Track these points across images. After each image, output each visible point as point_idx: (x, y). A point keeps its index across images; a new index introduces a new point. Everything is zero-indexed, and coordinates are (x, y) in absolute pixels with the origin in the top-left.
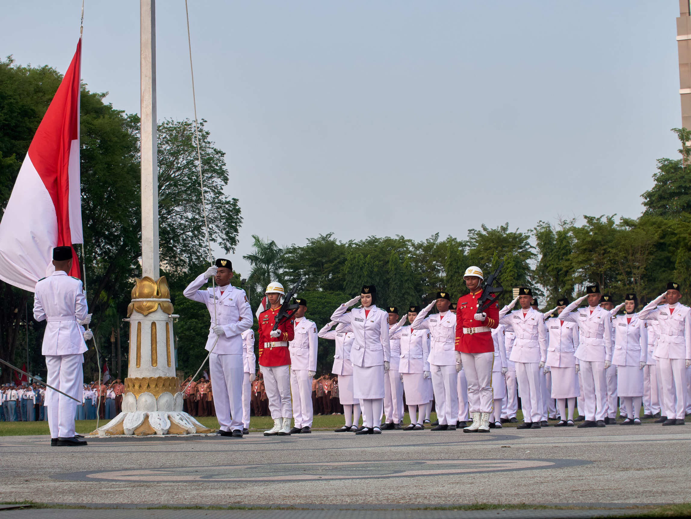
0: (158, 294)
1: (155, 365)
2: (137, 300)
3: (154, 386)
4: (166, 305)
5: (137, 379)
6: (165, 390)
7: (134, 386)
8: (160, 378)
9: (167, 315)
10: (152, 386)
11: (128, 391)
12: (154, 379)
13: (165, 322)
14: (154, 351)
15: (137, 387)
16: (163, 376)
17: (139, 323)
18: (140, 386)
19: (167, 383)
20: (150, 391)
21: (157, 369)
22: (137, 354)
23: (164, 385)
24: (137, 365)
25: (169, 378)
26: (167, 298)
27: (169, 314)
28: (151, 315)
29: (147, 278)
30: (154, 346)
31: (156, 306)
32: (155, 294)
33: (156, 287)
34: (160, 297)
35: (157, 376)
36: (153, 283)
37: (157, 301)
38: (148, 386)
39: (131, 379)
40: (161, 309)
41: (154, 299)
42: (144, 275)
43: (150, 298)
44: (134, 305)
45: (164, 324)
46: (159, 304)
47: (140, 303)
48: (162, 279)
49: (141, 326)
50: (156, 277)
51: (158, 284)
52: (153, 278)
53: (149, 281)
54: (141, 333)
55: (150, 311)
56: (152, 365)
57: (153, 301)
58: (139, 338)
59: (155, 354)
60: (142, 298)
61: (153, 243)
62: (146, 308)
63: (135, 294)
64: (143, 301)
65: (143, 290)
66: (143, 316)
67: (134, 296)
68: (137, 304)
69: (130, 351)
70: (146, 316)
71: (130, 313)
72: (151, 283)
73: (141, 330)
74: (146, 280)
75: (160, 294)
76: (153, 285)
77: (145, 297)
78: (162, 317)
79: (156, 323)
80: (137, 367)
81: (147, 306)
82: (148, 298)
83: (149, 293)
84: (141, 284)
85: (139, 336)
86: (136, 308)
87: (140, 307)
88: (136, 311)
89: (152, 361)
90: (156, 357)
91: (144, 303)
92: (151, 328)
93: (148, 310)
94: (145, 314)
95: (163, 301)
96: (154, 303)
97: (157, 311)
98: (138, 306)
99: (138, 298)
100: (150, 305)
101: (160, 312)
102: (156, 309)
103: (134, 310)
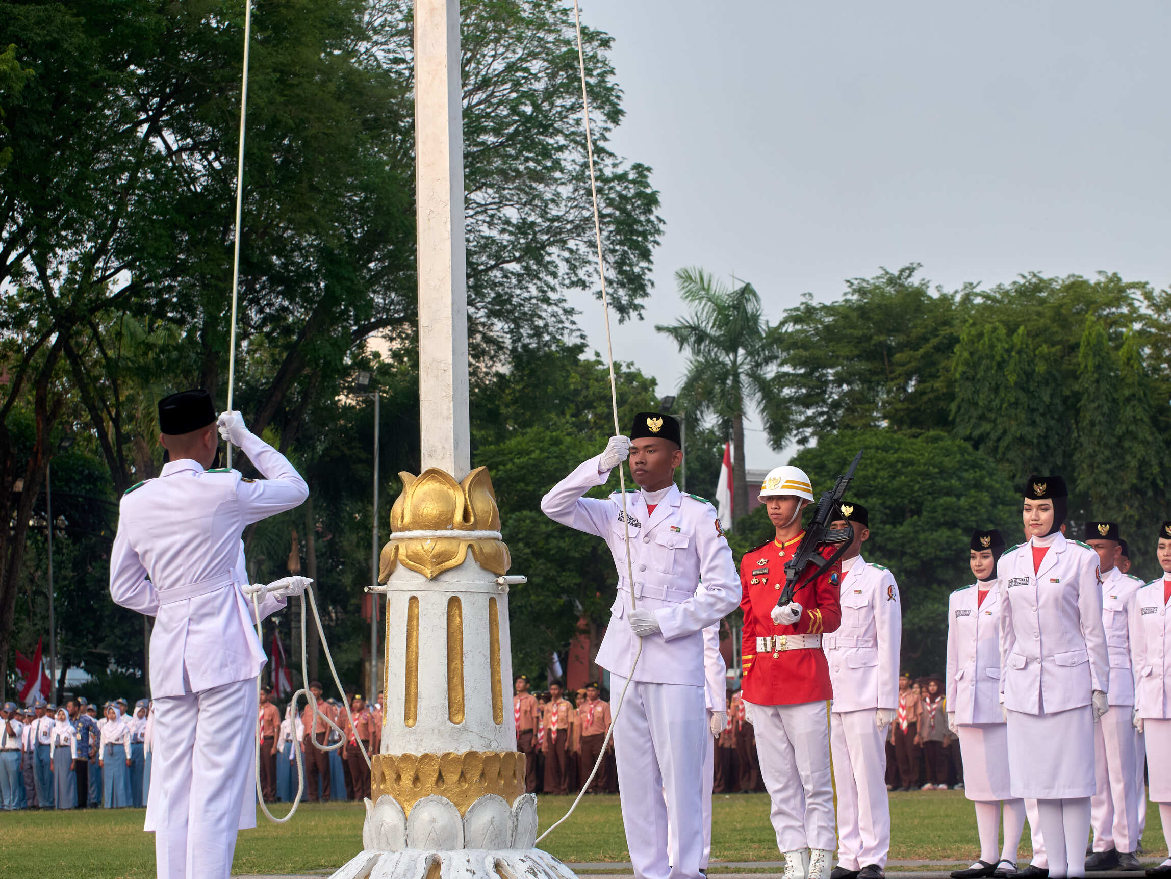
0: (466, 517)
1: (458, 718)
2: (408, 534)
3: (456, 778)
4: (488, 548)
5: (406, 758)
6: (488, 790)
7: (399, 778)
8: (471, 755)
9: (492, 577)
10: (452, 778)
11: (382, 792)
12: (457, 759)
13: (487, 597)
14: (456, 680)
15: (407, 781)
16: (479, 748)
17: (413, 599)
18: (416, 779)
19: (494, 769)
20: (443, 793)
21: (465, 729)
22: (407, 688)
23: (483, 775)
24: (407, 718)
25: (497, 755)
26: (491, 528)
27: (498, 575)
28: (447, 577)
29: (434, 473)
30: (456, 664)
31: (463, 548)
32: (458, 517)
33: (459, 499)
34: (474, 527)
35: (463, 750)
36: (453, 486)
37: (463, 539)
38: (440, 778)
39: (391, 759)
40: (476, 560)
41: (456, 533)
42: (425, 466)
43: (446, 528)
44: (397, 548)
45: (484, 601)
46: (470, 546)
47: (415, 542)
48: (478, 474)
49: (418, 607)
50: (461, 469)
51: (467, 489)
52: (452, 474)
53: (440, 482)
54: (418, 629)
55: (445, 568)
56: (450, 719)
57: (454, 538)
58: (414, 642)
59: (459, 687)
60: (422, 528)
61: (454, 373)
62: (434, 557)
63: (403, 518)
64: (424, 539)
65: (423, 506)
66: (425, 579)
67: (399, 522)
68: (406, 547)
69: (387, 678)
70: (434, 579)
71: (386, 572)
72: (445, 488)
73: (418, 619)
74: (433, 478)
75: (472, 519)
76: (451, 492)
77: (429, 528)
78: (478, 582)
79: (462, 601)
80: (407, 726)
81: (435, 551)
82: (436, 529)
83: (440, 515)
84: (418, 490)
85: (414, 636)
86: (405, 558)
87: (416, 554)
88: (404, 565)
89: (449, 707)
90: (460, 696)
91: (428, 545)
92: (446, 615)
93: (439, 564)
94: (429, 576)
95: (480, 539)
96: (455, 543)
97: (465, 565)
98: (410, 553)
99: (409, 529)
100: (443, 549)
101: (473, 567)
102: (462, 559)
103: (399, 563)
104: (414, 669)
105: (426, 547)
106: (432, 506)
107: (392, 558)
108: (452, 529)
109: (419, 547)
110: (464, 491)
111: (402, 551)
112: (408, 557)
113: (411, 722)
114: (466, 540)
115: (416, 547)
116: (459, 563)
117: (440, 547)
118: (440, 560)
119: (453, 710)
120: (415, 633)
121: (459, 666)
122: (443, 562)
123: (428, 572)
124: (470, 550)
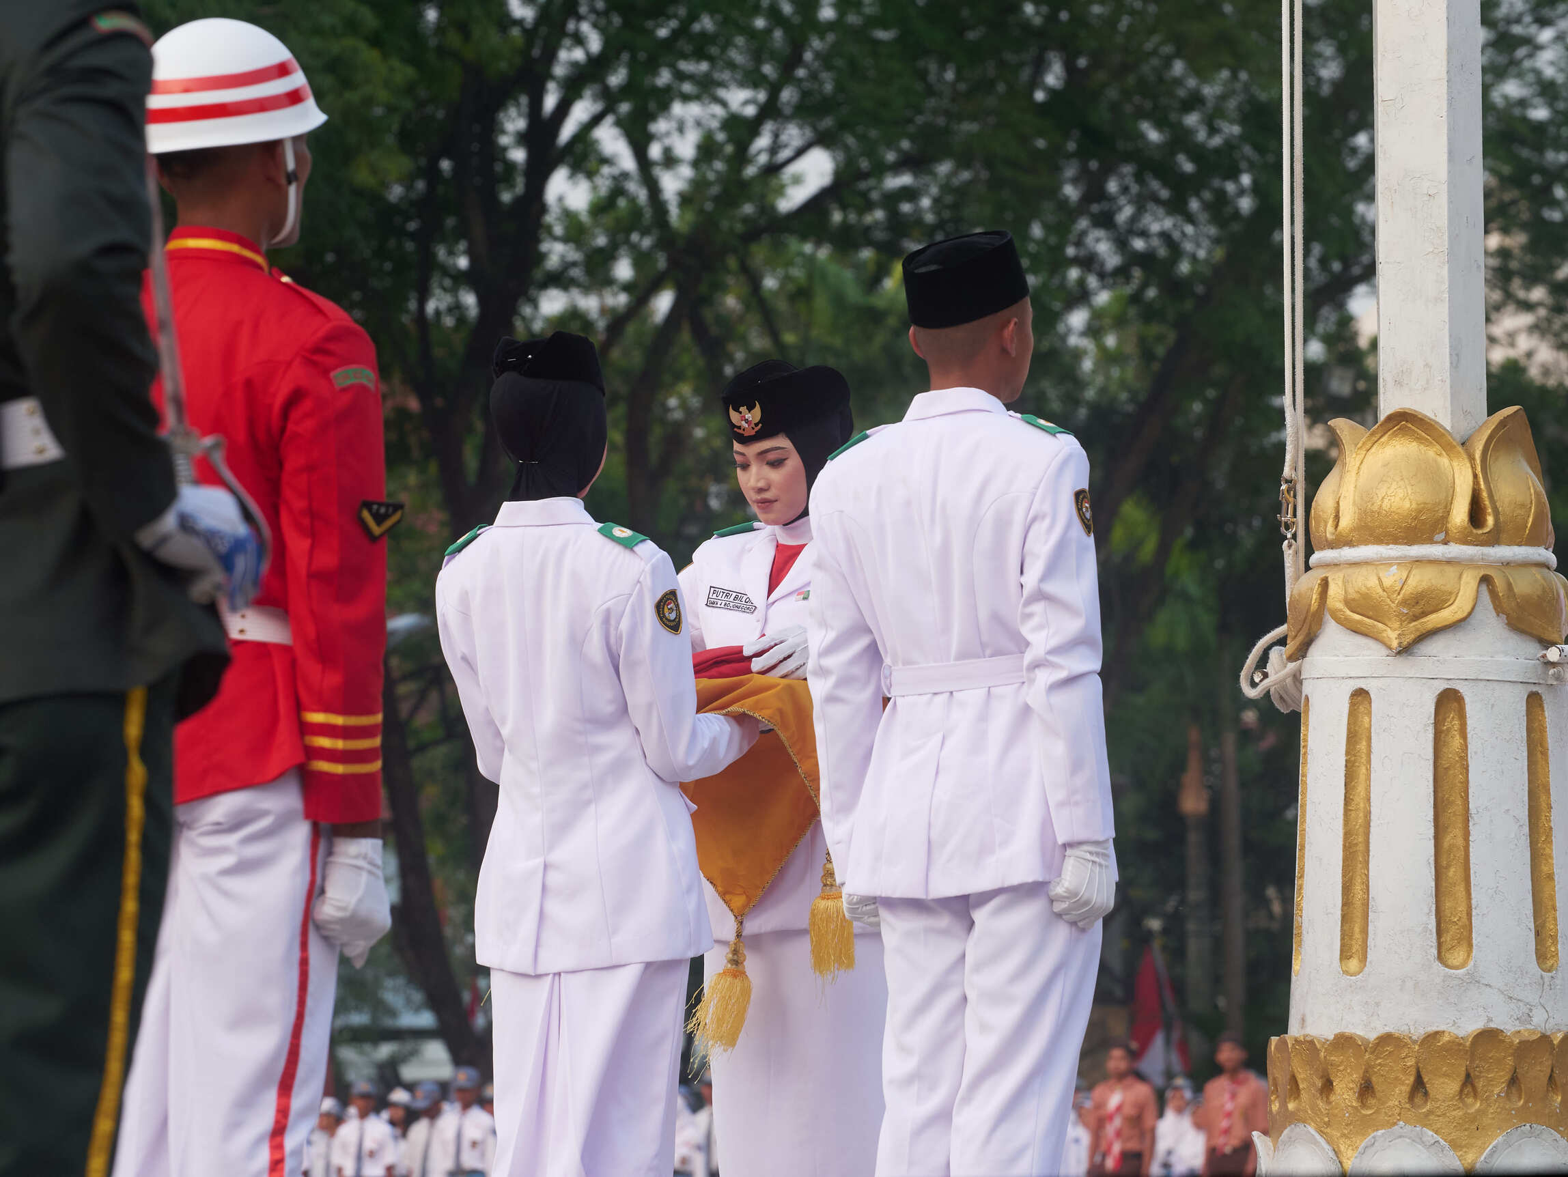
0: (1476, 514)
1: (1457, 956)
2: (1347, 553)
3: (1453, 1086)
4: (1525, 584)
5: (1344, 1042)
6: (1525, 1116)
7: (1328, 1086)
8: (1489, 1036)
9: (1533, 649)
10: (1445, 1087)
11: (1291, 1119)
12: (1455, 1047)
13: (1522, 693)
14: (1453, 873)
15: (1345, 1092)
16: (1506, 1022)
17: (1360, 696)
18: (1366, 1090)
19: (1537, 1072)
20: (1425, 1120)
21: (1474, 980)
22: (1347, 889)
23: (1514, 1081)
24: (1345, 954)
25: (1545, 1039)
26: (1533, 540)
27: (1547, 644)
28: (1433, 647)
29: (1405, 421)
30: (1453, 837)
31: (1468, 585)
32: (1460, 514)
33: (1462, 479)
34: (1494, 539)
35: (1469, 1027)
36: (1448, 448)
37: (1469, 563)
38: (1419, 1086)
39: (1309, 1046)
40: (1498, 608)
41: (1455, 550)
42: (1389, 402)
43: (1431, 541)
44: (1325, 584)
45: (1516, 701)
46: (1486, 580)
47: (1364, 571)
48: (1503, 423)
49: (1369, 714)
50: (1466, 413)
51: (1478, 455)
52: (1445, 420)
53: (1420, 440)
54: (1369, 761)
55: (1430, 626)
56: (1440, 958)
57: (1449, 562)
58: (1361, 789)
59: (1461, 888)
60: (1379, 541)
61: (1450, 202)
62: (1404, 603)
63: (1337, 518)
64: (1386, 562)
65: (1382, 493)
66: (1384, 651)
67: (1330, 528)
68: (1345, 582)
69: (1302, 869)
70: (1405, 650)
71: (1300, 638)
72: (1431, 452)
73: (1369, 739)
74: (1404, 432)
75: (1490, 521)
76: (1444, 461)
77: (1396, 541)
78: (1501, 658)
79: (1467, 700)
80: (1346, 972)
81: (1408, 590)
82: (1410, 542)
83: (1419, 511)
84: (1370, 457)
85: (1362, 777)
86: (1340, 606)
87: (1366, 596)
88: (1339, 621)
89: (1439, 933)
90: (1462, 908)
91: (1392, 576)
92: (1431, 730)
93: (1416, 618)
94: (1395, 644)
95: (1507, 564)
96: (1451, 572)
97: (1472, 620)
98: (1352, 594)
99: (1350, 543)
100: (1424, 585)
101: (1491, 627)
102: (1468, 608)
103: (1328, 617)
104: (1361, 847)
105: (1387, 582)
106: (1401, 493)
107: (1314, 606)
108: (1445, 543)
109: (1373, 582)
110: (1471, 458)
111: (1335, 591)
112: (1348, 603)
113: (1353, 964)
114: (1478, 567)
115: (1366, 581)
116: (1460, 615)
117: (1419, 580)
118: (1417, 610)
119: (1447, 938)
120: (1363, 770)
121: (1460, 842)
122: (1424, 614)
123: (1392, 636)
124: (1484, 588)
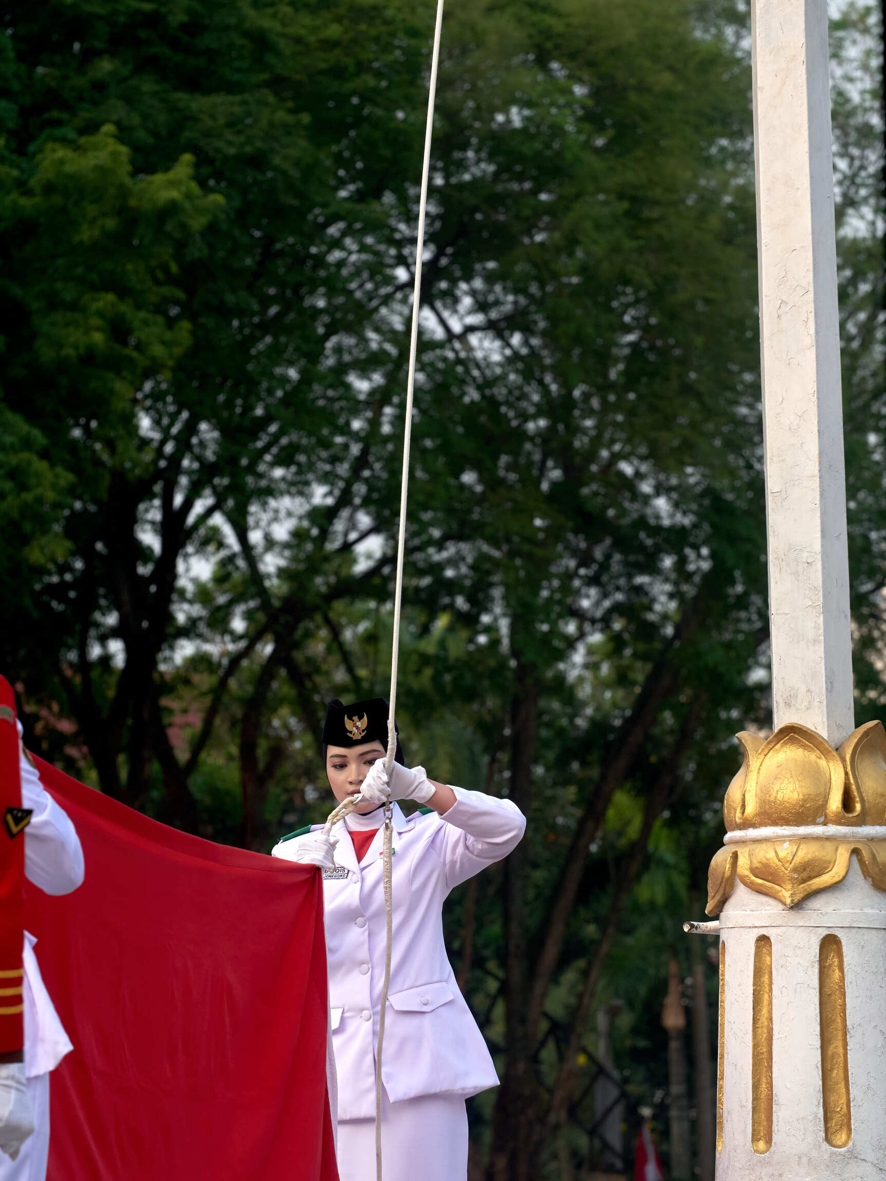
0: (847, 803)
1: (841, 1137)
2: (752, 833)
4: (884, 856)
14: (837, 1074)
17: (763, 941)
21: (853, 1156)
22: (756, 1087)
24: (755, 1138)
28: (817, 903)
29: (793, 734)
30: (836, 1047)
31: (843, 856)
32: (835, 803)
33: (836, 775)
34: (861, 821)
36: (825, 752)
37: (843, 839)
40: (866, 873)
41: (832, 829)
42: (780, 720)
43: (814, 823)
44: (735, 856)
45: (880, 943)
46: (855, 852)
47: (764, 846)
48: (866, 734)
49: (770, 954)
50: (839, 726)
51: (848, 758)
52: (823, 732)
53: (805, 747)
54: (771, 990)
55: (814, 887)
56: (828, 1139)
57: (828, 838)
58: (765, 1011)
59: (842, 1085)
60: (775, 823)
61: (824, 568)
62: (795, 870)
63: (743, 806)
64: (780, 839)
65: (776, 787)
66: (781, 907)
67: (738, 814)
68: (750, 855)
69: (722, 1073)
70: (797, 906)
71: (718, 897)
72: (813, 756)
73: (771, 973)
74: (793, 741)
75: (858, 807)
76: (823, 762)
77: (786, 822)
78: (869, 911)
79: (844, 942)
80: (756, 1151)
81: (797, 860)
82: (798, 824)
83: (805, 800)
84: (767, 760)
85: (766, 1002)
86: (747, 873)
87: (766, 866)
88: (745, 884)
89: (826, 1120)
90: (843, 1100)
91: (785, 850)
92: (817, 966)
93: (804, 881)
94: (788, 901)
95: (871, 839)
96: (829, 846)
97: (846, 882)
98: (756, 864)
99: (754, 826)
100: (810, 856)
101: (861, 888)
102: (842, 873)
103: (738, 881)
104: (765, 1056)
105: (782, 854)
106: (791, 787)
107: (728, 873)
108: (825, 824)
109: (771, 855)
110: (843, 760)
111: (743, 861)
112: (753, 871)
113: (761, 1145)
114: (849, 842)
115: (766, 854)
116: (836, 879)
117: (806, 852)
118: (805, 875)
119: (833, 1123)
120: (766, 996)
121: (841, 1050)
122: (810, 878)
123: (786, 894)
124: (855, 858)
